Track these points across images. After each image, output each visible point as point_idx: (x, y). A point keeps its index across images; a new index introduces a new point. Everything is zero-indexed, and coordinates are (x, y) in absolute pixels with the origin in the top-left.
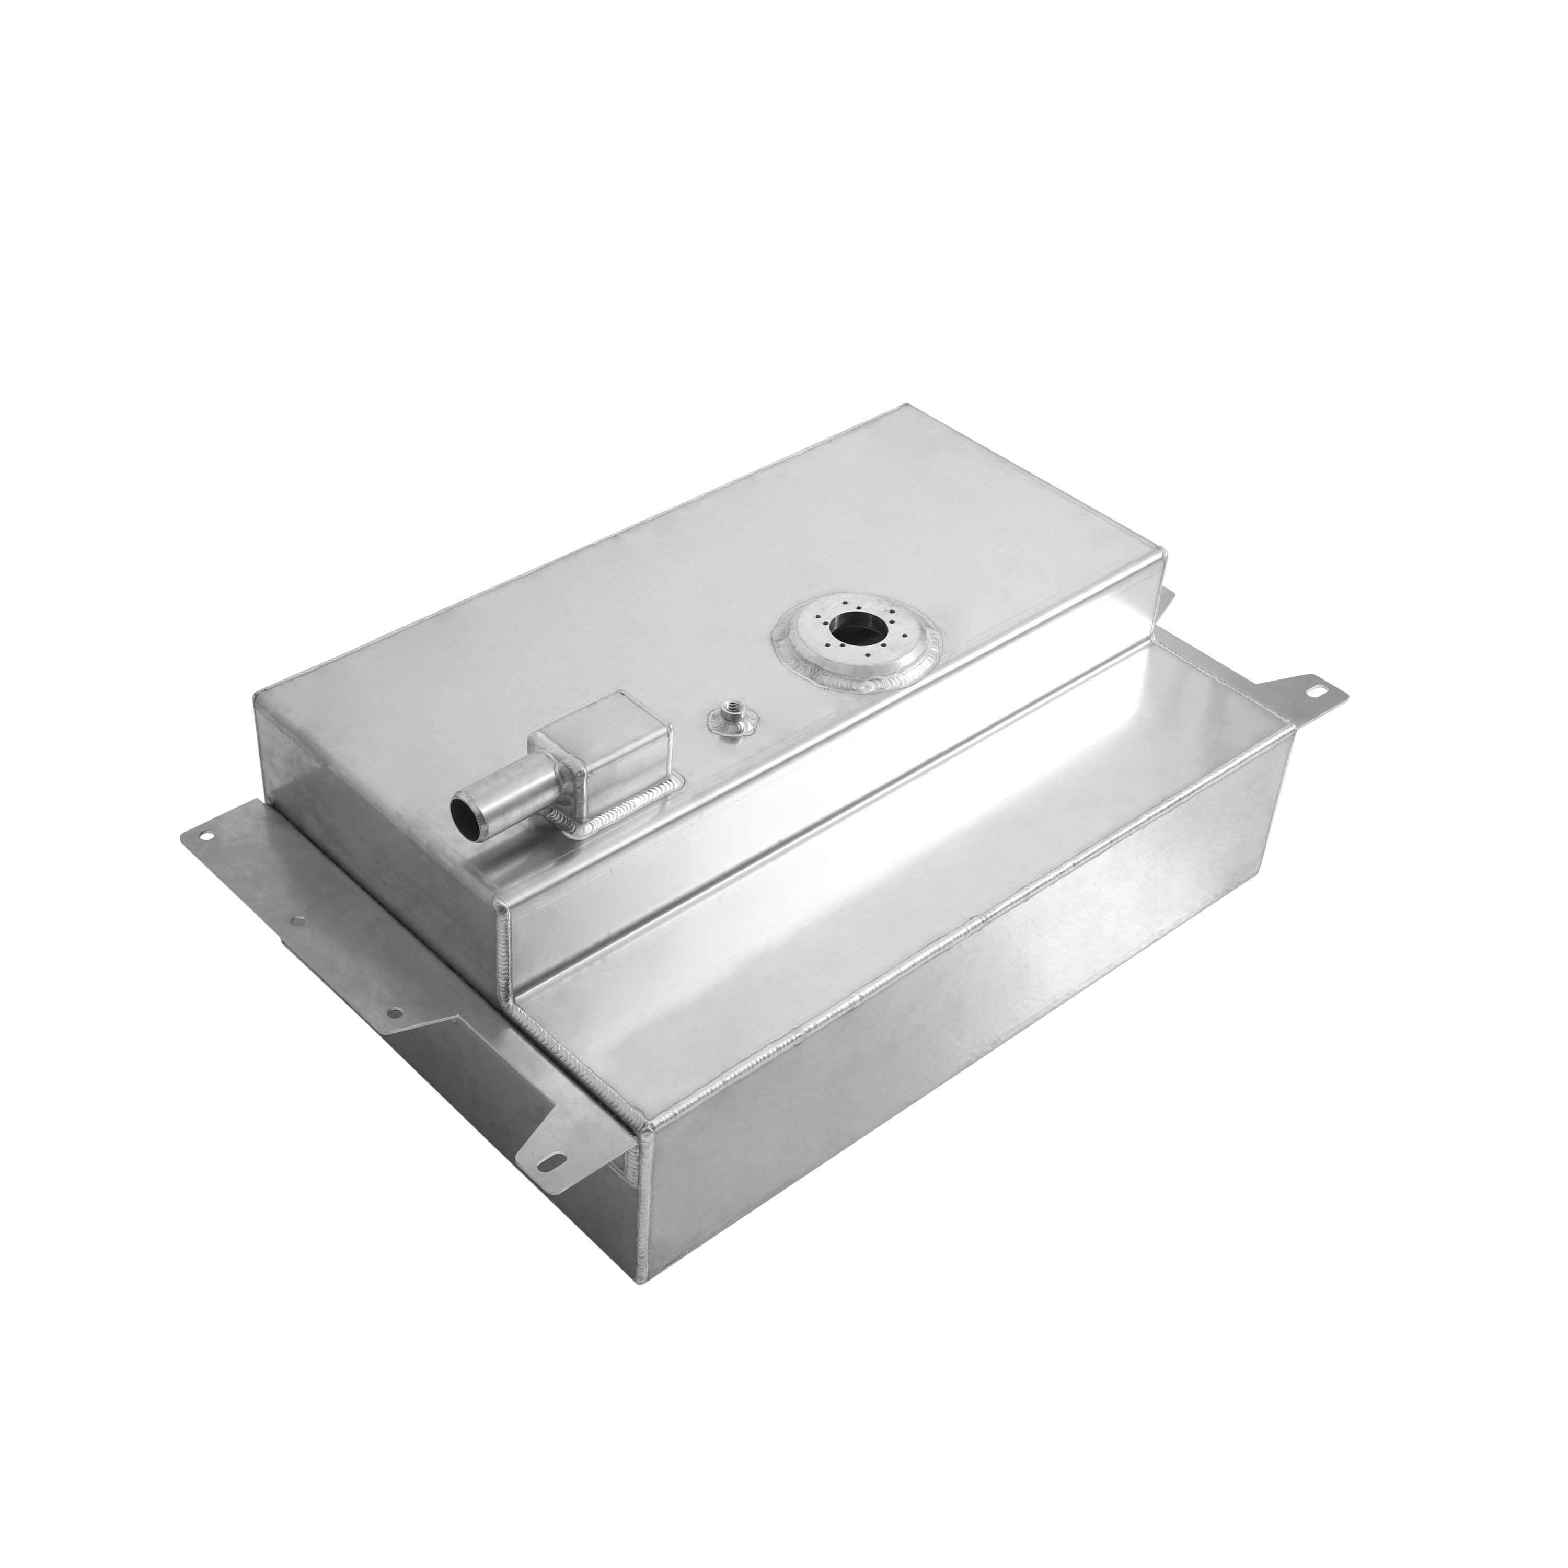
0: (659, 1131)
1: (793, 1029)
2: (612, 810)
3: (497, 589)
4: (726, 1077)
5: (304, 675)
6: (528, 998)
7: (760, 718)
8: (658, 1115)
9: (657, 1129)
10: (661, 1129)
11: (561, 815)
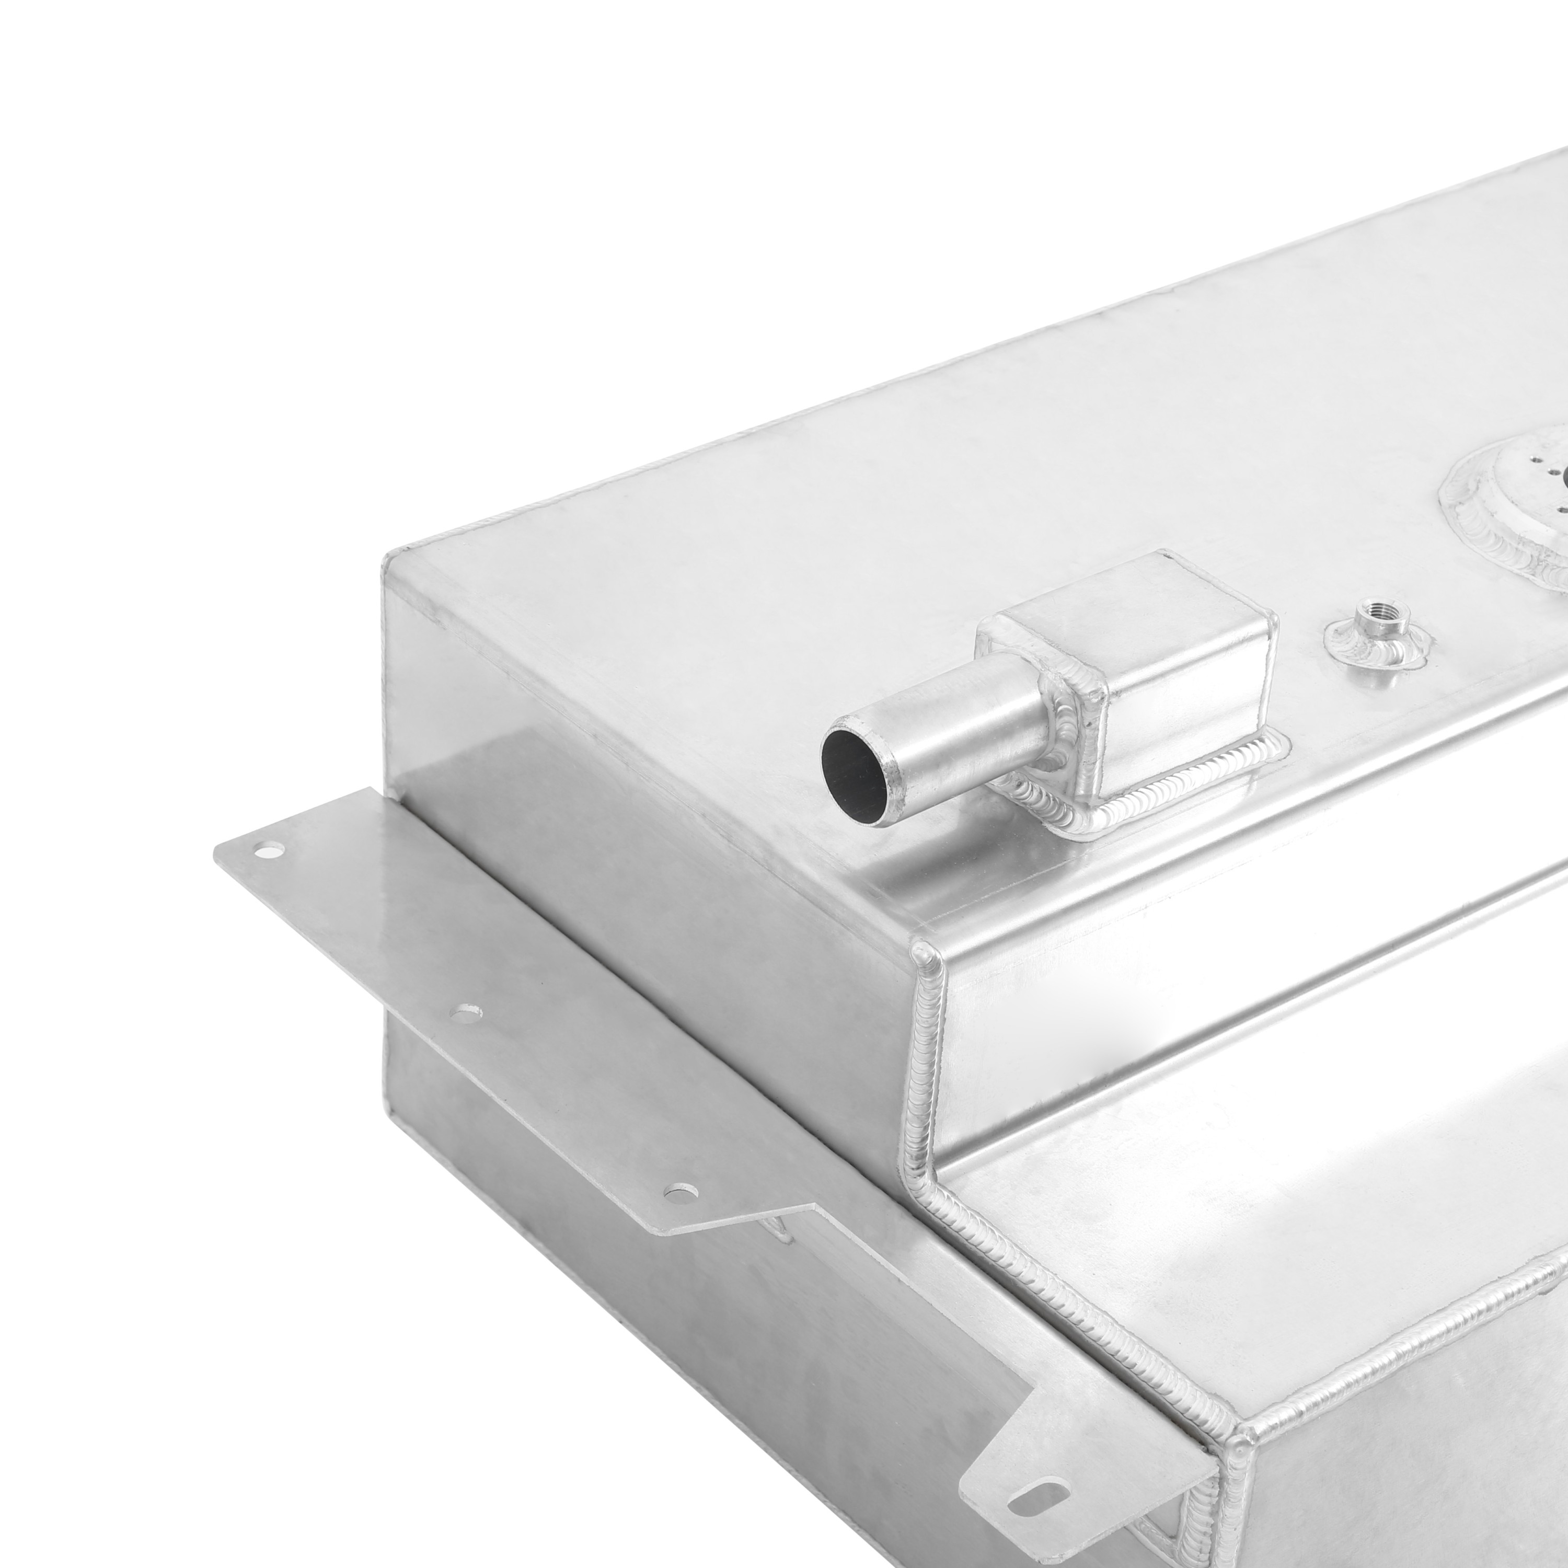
0: (1264, 1445)
1: (1536, 1257)
2: (1145, 787)
3: (868, 393)
4: (1403, 1343)
5: (486, 525)
6: (963, 1172)
7: (1433, 639)
8: (1264, 1410)
9: (1263, 1441)
10: (1270, 1442)
11: (1041, 793)
